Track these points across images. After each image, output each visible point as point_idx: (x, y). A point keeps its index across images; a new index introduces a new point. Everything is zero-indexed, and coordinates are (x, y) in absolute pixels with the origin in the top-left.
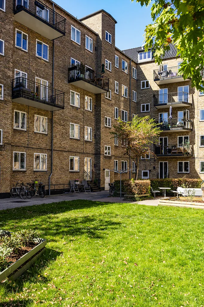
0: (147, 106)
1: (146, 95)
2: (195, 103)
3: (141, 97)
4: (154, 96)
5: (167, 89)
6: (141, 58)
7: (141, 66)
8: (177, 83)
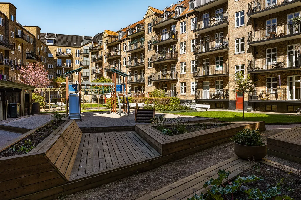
0: (51, 65)
1: (51, 60)
2: (74, 67)
3: (48, 61)
4: (55, 61)
5: (61, 60)
6: (48, 42)
7: (48, 46)
8: (66, 57)
